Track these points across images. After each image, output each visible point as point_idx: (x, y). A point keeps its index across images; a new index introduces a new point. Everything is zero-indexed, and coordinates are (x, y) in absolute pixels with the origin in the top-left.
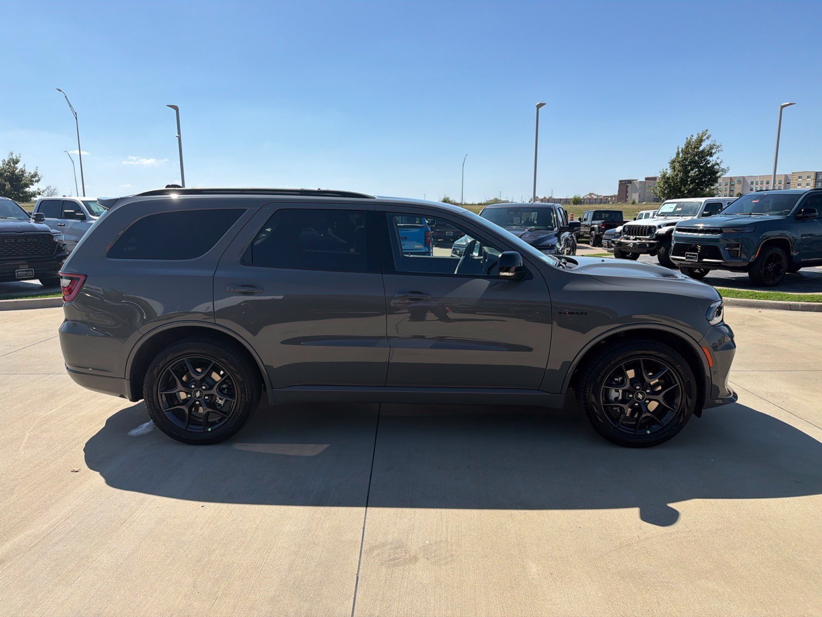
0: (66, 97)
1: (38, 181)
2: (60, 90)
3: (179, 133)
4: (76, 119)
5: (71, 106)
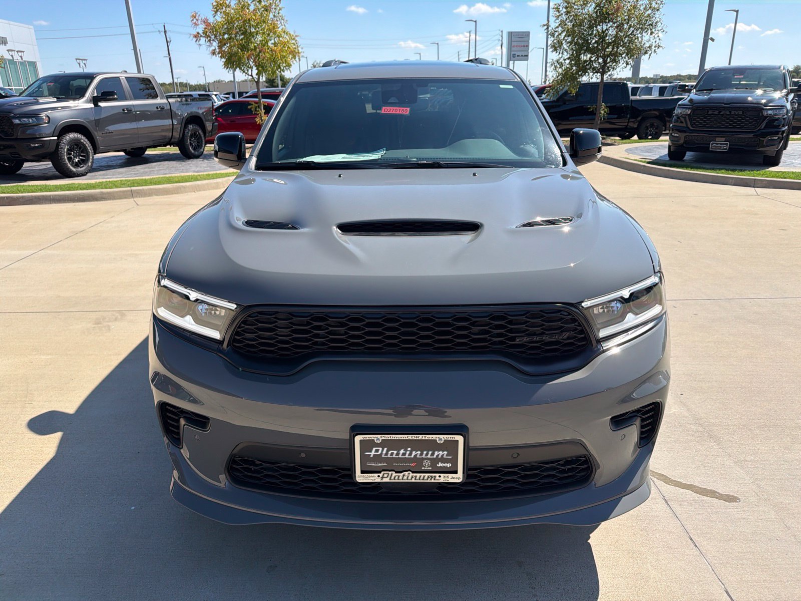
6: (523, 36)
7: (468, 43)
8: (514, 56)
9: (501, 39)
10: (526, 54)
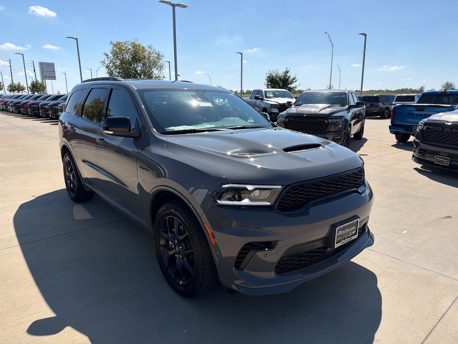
0: (329, 36)
1: (295, 81)
2: (326, 33)
3: (365, 50)
4: (333, 47)
5: (331, 41)
6: (50, 65)
7: (10, 67)
8: (46, 77)
9: (33, 66)
10: (54, 76)
